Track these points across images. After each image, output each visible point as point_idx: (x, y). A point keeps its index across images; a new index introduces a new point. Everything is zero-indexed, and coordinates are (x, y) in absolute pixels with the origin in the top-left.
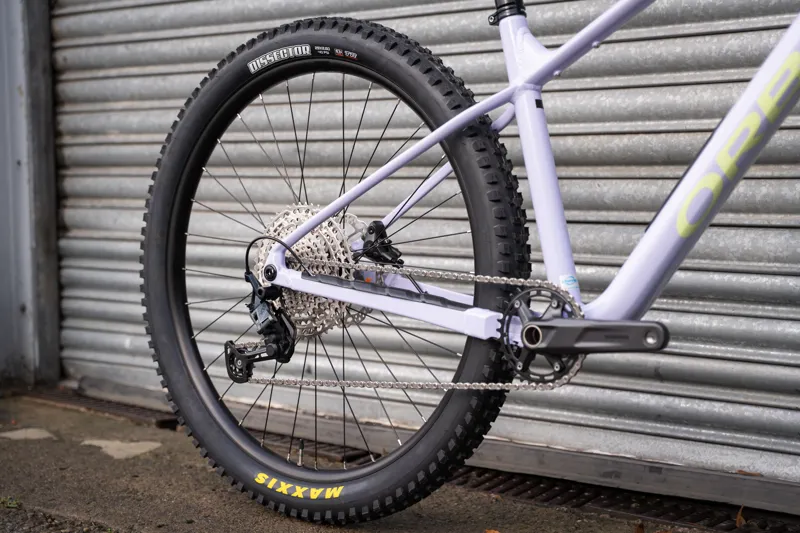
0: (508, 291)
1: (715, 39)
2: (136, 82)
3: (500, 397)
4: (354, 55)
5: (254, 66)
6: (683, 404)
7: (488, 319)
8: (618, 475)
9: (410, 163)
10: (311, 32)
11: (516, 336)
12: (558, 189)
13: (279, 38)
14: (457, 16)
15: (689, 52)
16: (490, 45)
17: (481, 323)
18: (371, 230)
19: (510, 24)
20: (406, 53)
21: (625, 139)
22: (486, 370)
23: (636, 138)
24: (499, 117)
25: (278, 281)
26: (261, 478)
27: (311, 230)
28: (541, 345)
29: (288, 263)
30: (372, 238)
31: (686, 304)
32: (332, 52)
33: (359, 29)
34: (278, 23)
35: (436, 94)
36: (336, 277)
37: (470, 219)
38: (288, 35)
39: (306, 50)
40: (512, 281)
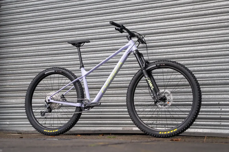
0: (82, 101)
1: (108, 72)
2: (13, 77)
3: (80, 114)
4: (61, 72)
5: (45, 73)
6: (104, 122)
7: (79, 104)
8: (95, 132)
9: (63, 89)
10: (55, 69)
11: (83, 106)
12: (87, 86)
13: (50, 69)
14: (72, 68)
15: (104, 74)
16: (80, 72)
17: (78, 105)
18: (62, 95)
19: (82, 69)
20: (69, 72)
21: (96, 85)
22: (79, 111)
23: (98, 85)
24: (80, 80)
25: (50, 101)
26: (45, 130)
27: (54, 95)
28: (86, 106)
29: (51, 99)
30: (62, 96)
31: (104, 107)
32: (58, 72)
33: (62, 69)
34: (50, 68)
35: (73, 77)
36: (57, 100)
37: (76, 91)
38: (51, 69)
39: (54, 71)
40: (83, 99)
